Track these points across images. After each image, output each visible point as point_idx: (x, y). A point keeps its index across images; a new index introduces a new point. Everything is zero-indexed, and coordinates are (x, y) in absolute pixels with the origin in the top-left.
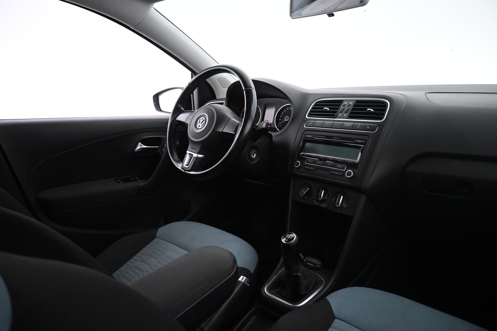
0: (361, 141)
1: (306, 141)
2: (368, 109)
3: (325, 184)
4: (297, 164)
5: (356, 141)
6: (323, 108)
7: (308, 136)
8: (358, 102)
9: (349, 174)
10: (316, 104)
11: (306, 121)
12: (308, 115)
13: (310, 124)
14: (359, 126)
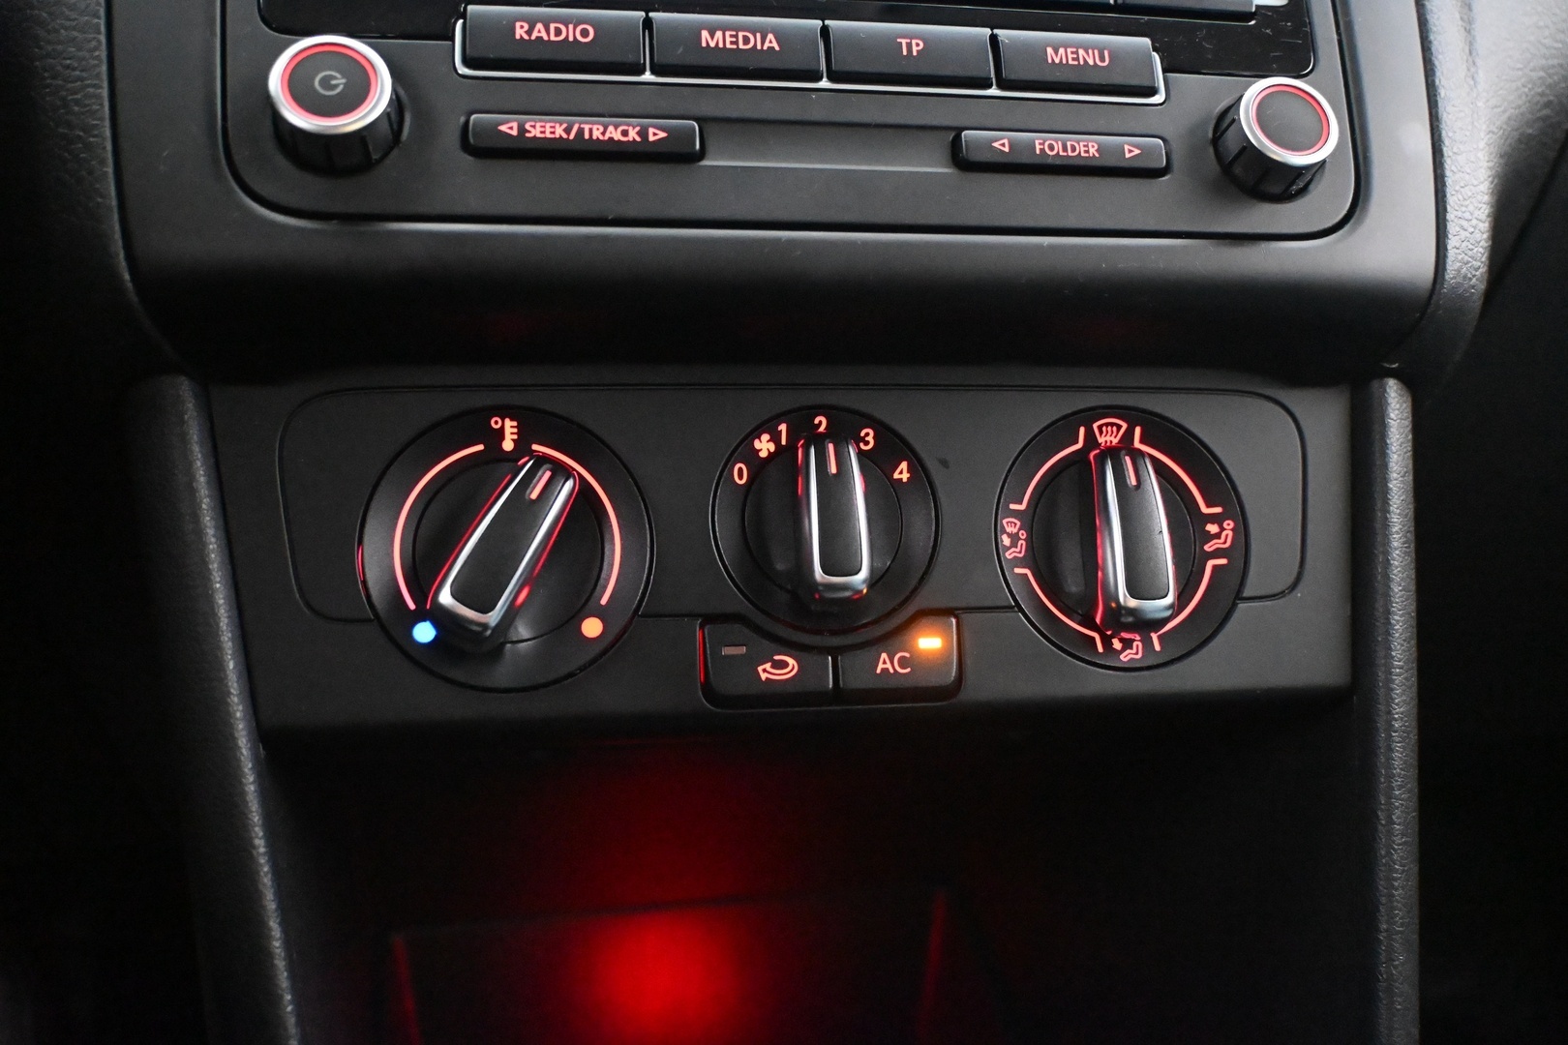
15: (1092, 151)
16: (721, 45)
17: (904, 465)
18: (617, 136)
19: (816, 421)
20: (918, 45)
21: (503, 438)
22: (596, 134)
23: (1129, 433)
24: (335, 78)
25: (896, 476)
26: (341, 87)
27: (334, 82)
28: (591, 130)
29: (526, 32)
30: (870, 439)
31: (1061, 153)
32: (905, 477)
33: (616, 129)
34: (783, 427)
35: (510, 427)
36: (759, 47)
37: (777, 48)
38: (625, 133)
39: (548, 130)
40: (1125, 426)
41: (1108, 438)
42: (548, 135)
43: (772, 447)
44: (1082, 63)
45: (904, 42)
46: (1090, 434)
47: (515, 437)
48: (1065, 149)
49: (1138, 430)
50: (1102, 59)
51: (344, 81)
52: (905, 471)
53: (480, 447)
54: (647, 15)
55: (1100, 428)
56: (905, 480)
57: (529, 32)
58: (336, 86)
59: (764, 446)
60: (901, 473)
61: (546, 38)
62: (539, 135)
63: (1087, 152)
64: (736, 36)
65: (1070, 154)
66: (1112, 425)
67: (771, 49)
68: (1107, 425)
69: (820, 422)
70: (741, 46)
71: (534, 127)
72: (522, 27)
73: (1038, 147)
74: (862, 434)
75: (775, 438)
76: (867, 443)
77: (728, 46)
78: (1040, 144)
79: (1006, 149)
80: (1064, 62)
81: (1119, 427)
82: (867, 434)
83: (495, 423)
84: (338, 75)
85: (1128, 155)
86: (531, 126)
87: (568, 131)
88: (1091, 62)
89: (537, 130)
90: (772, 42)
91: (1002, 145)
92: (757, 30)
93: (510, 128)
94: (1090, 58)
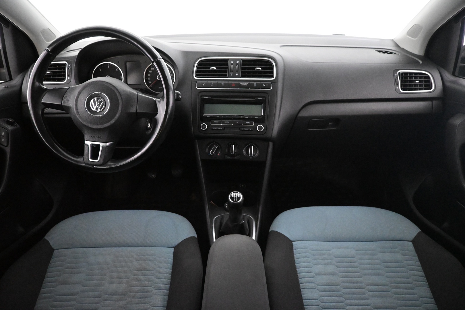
0: (262, 98)
1: (204, 102)
2: (257, 68)
3: (233, 140)
4: (204, 127)
5: (256, 98)
6: (209, 68)
7: (205, 97)
8: (244, 61)
9: (260, 128)
10: (199, 63)
11: (197, 82)
12: (196, 76)
13: (203, 85)
14: (255, 85)
22: (218, 128)
38: (220, 128)
46: (250, 144)
47: (214, 143)
49: (253, 144)
53: (212, 143)
54: (222, 120)
59: (229, 144)
65: (247, 130)
78: (245, 129)
80: (247, 123)
89: (215, 128)
90: (229, 122)
91: (242, 129)
92: (228, 121)
93: (213, 128)
94: (249, 123)
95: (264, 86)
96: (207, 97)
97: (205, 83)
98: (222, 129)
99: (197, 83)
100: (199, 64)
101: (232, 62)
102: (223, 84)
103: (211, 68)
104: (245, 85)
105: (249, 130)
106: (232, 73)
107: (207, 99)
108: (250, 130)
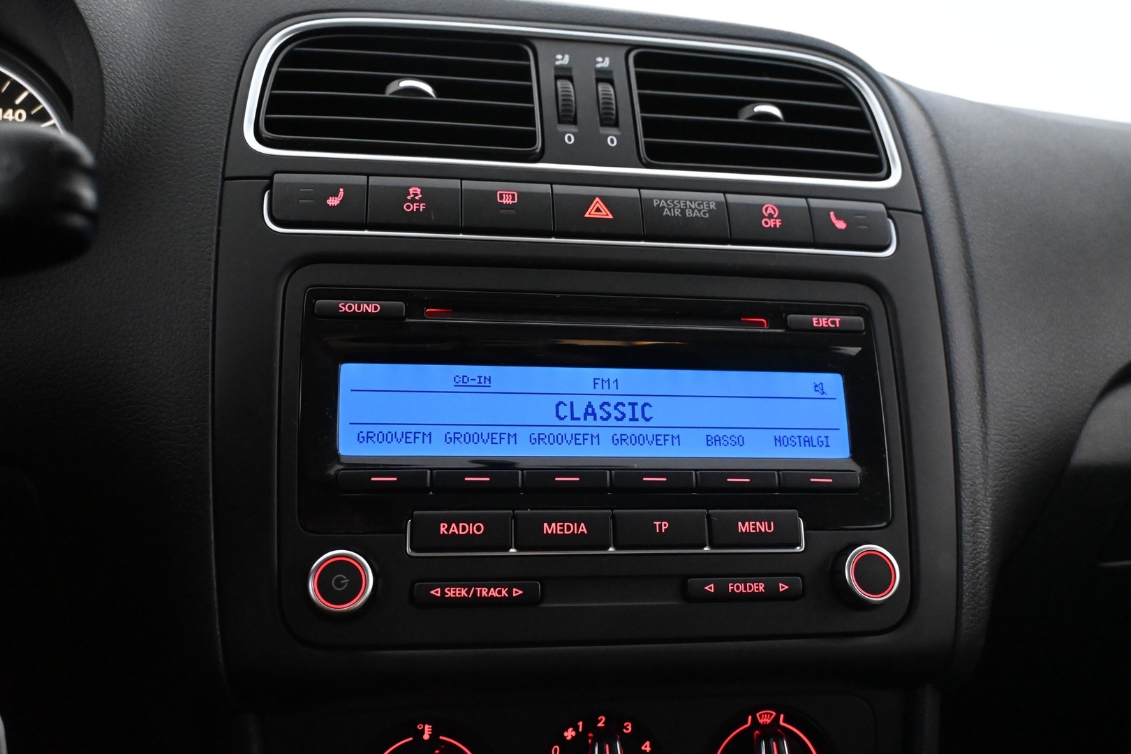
0: (838, 320)
2: (754, 109)
4: (341, 579)
5: (791, 317)
6: (379, 83)
7: (346, 306)
9: (873, 571)
10: (290, 53)
11: (271, 178)
12: (266, 134)
13: (333, 202)
14: (771, 216)
15: (761, 588)
16: (554, 532)
17: (648, 743)
18: (496, 594)
19: (599, 718)
20: (665, 525)
21: (424, 733)
22: (484, 593)
23: (777, 718)
24: (343, 579)
25: (643, 748)
26: (346, 584)
27: (342, 582)
28: (481, 591)
29: (446, 530)
30: (629, 727)
31: (743, 591)
32: (648, 749)
33: (495, 590)
34: (581, 724)
35: (428, 729)
36: (576, 532)
37: (586, 532)
38: (500, 592)
39: (457, 592)
40: (774, 714)
41: (765, 720)
42: (457, 596)
43: (574, 734)
44: (758, 531)
45: (657, 523)
46: (755, 719)
47: (430, 733)
48: (745, 589)
49: (782, 716)
50: (770, 528)
51: (348, 580)
52: (648, 746)
53: (411, 739)
54: (513, 512)
55: (760, 716)
56: (648, 751)
57: (448, 530)
58: (344, 583)
59: (569, 734)
60: (646, 747)
61: (457, 533)
62: (452, 596)
63: (758, 589)
64: (563, 526)
65: (748, 591)
66: (767, 714)
67: (583, 532)
68: (764, 714)
69: (602, 719)
70: (566, 532)
71: (449, 591)
72: (444, 526)
73: (730, 588)
74: (625, 725)
75: (576, 729)
76: (628, 729)
77: (559, 532)
78: (732, 586)
79: (712, 591)
80: (748, 531)
81: (771, 715)
82: (628, 725)
83: (420, 727)
84: (345, 578)
85: (781, 590)
86: (448, 590)
87: (468, 592)
88: (763, 530)
89: (451, 593)
90: (583, 528)
91: (710, 588)
92: (577, 520)
93: (436, 592)
94: (762, 527)
95: (841, 225)
96: (370, 308)
97: (347, 188)
98: (517, 592)
99: (269, 187)
100: (289, 56)
101: (563, 60)
102: (507, 201)
103: (392, 88)
104: (689, 213)
105: (771, 596)
106: (574, 129)
107: (366, 315)
108: (785, 596)
